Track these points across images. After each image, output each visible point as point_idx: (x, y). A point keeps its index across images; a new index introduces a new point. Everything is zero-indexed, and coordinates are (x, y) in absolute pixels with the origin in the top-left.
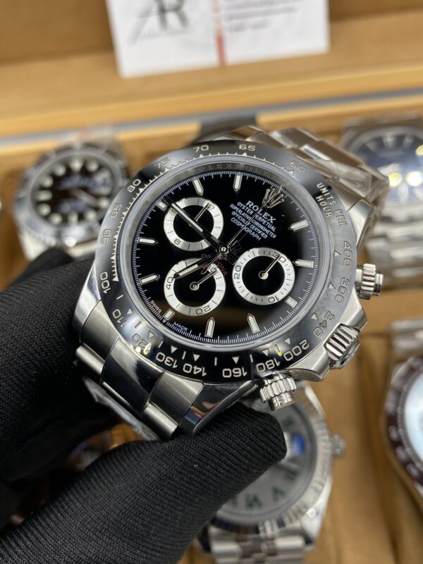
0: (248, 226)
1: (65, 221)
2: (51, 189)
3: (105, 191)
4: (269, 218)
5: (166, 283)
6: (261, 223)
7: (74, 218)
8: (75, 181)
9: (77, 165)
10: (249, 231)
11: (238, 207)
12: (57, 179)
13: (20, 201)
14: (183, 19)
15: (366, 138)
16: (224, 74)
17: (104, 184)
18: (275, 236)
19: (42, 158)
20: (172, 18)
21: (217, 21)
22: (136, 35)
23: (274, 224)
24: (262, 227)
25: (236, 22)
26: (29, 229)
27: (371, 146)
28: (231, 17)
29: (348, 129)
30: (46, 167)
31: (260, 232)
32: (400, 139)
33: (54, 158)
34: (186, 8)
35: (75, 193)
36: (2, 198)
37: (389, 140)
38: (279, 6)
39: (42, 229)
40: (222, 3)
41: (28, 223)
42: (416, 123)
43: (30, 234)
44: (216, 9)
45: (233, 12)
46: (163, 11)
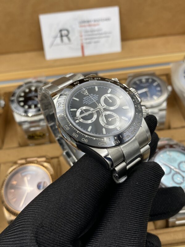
1: (30, 107)
2: (24, 97)
7: (33, 106)
8: (33, 94)
9: (33, 88)
12: (26, 93)
13: (12, 101)
14: (69, 39)
15: (136, 80)
16: (84, 59)
19: (20, 87)
20: (65, 39)
21: (82, 40)
25: (88, 41)
26: (16, 111)
27: (138, 82)
28: (86, 39)
29: (129, 77)
30: (22, 89)
32: (147, 80)
33: (25, 86)
34: (70, 36)
35: (33, 98)
36: (4, 100)
37: (144, 80)
38: (104, 35)
39: (21, 110)
40: (83, 34)
41: (16, 108)
42: (153, 74)
43: (16, 112)
44: (81, 36)
45: (87, 37)
46: (62, 36)
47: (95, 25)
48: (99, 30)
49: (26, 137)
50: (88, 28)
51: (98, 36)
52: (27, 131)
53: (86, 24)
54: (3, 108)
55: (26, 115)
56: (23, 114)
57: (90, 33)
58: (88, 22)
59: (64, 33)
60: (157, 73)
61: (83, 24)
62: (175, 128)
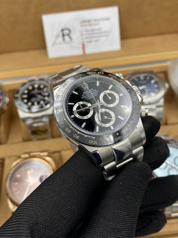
1: (33, 104)
2: (28, 94)
3: (46, 94)
7: (36, 103)
8: (36, 91)
9: (36, 86)
12: (29, 91)
13: (17, 98)
15: (134, 77)
16: (85, 57)
17: (47, 92)
19: (24, 84)
20: (67, 38)
21: (83, 39)
22: (54, 44)
25: (89, 40)
26: (20, 107)
27: (136, 80)
28: (87, 38)
29: (128, 74)
30: (25, 86)
32: (145, 78)
33: (28, 84)
34: (71, 35)
35: (36, 95)
36: (9, 97)
37: (142, 78)
38: (103, 34)
39: (25, 107)
40: (84, 33)
41: (20, 105)
42: (151, 72)
43: (20, 109)
44: (82, 35)
45: (88, 36)
46: (63, 35)
47: (95, 25)
48: (99, 29)
49: (29, 132)
50: (89, 28)
51: (98, 35)
52: (30, 127)
53: (87, 24)
54: (8, 105)
55: (29, 111)
56: (27, 111)
57: (90, 32)
58: (89, 21)
59: (66, 32)
60: (155, 70)
61: (84, 24)
62: (172, 124)
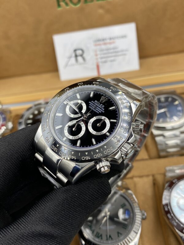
0: (95, 109)
2: (32, 119)
4: (102, 106)
5: (65, 128)
6: (99, 108)
9: (42, 110)
10: (95, 110)
11: (92, 103)
13: (20, 124)
14: (84, 59)
18: (104, 112)
19: (29, 109)
20: (80, 59)
21: (97, 59)
23: (104, 108)
24: (99, 109)
25: (104, 60)
28: (102, 58)
30: (31, 111)
31: (99, 111)
32: (167, 99)
33: (34, 108)
34: (85, 55)
37: (163, 99)
38: (120, 53)
40: (98, 53)
42: (173, 93)
44: (96, 55)
45: (102, 56)
46: (76, 56)
47: (110, 43)
48: (114, 48)
50: (104, 47)
51: (114, 54)
53: (101, 43)
57: (105, 52)
58: (103, 40)
59: (79, 52)
60: (179, 91)
61: (98, 43)
